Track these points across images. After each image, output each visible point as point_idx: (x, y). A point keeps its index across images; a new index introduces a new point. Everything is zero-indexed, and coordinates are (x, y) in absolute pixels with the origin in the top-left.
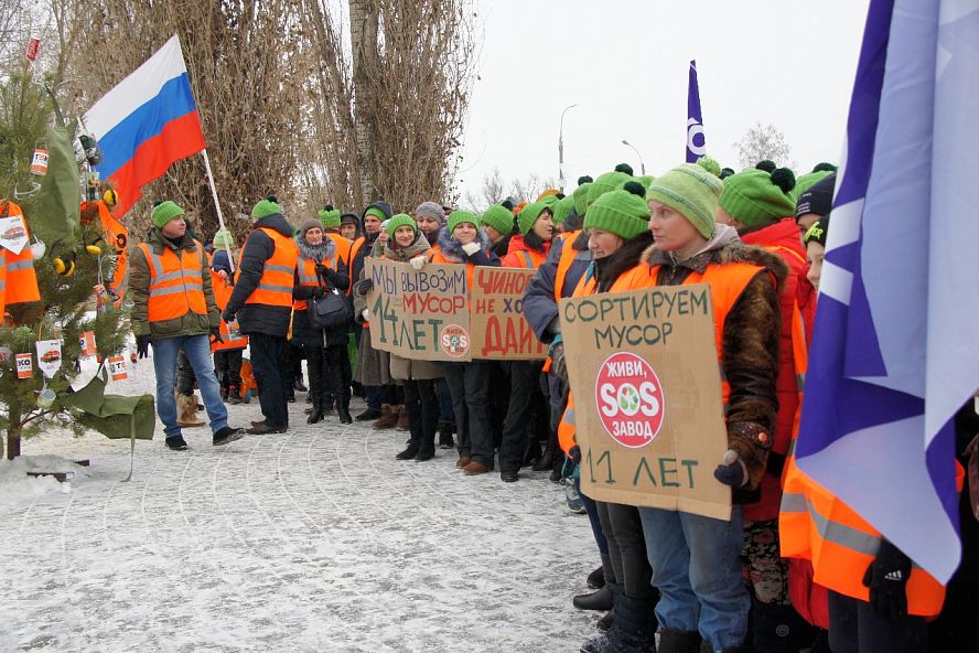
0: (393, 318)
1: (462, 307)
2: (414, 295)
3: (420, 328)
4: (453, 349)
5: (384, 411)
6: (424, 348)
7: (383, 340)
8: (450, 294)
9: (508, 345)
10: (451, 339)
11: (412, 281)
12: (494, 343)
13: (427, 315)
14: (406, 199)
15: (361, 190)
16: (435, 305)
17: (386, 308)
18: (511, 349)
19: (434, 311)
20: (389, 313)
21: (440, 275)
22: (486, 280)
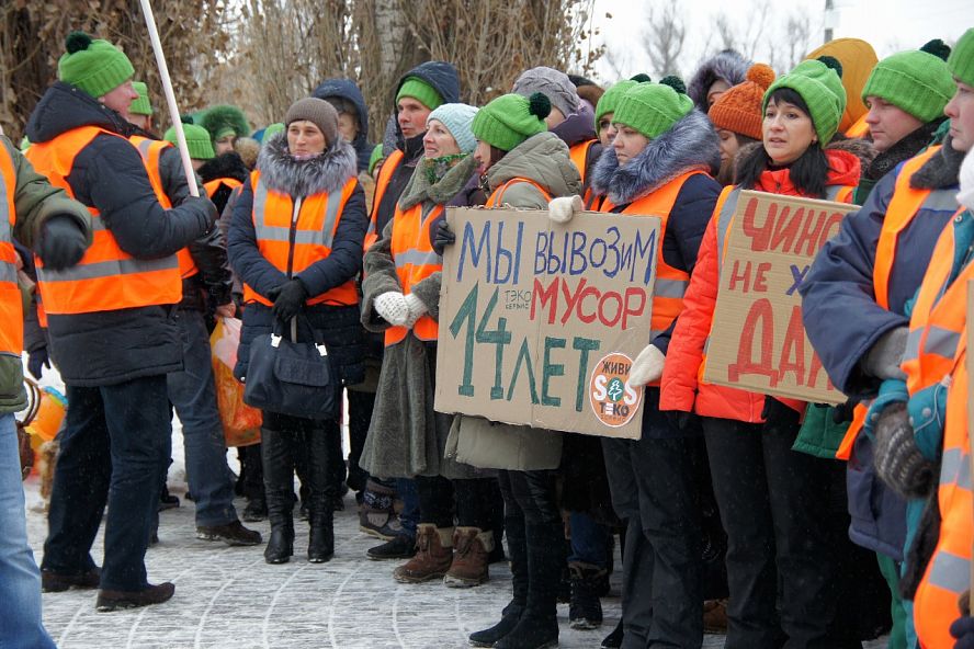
0: (501, 338)
1: (638, 313)
2: (557, 279)
3: (556, 356)
4: (609, 408)
5: (422, 541)
6: (556, 402)
7: (466, 389)
8: (620, 283)
9: (784, 364)
10: (608, 386)
11: (558, 251)
12: (756, 358)
13: (574, 329)
14: (480, 56)
15: (377, 33)
16: (590, 305)
17: (486, 318)
18: (791, 375)
19: (588, 320)
20: (492, 326)
21: (610, 239)
22: (759, 222)
